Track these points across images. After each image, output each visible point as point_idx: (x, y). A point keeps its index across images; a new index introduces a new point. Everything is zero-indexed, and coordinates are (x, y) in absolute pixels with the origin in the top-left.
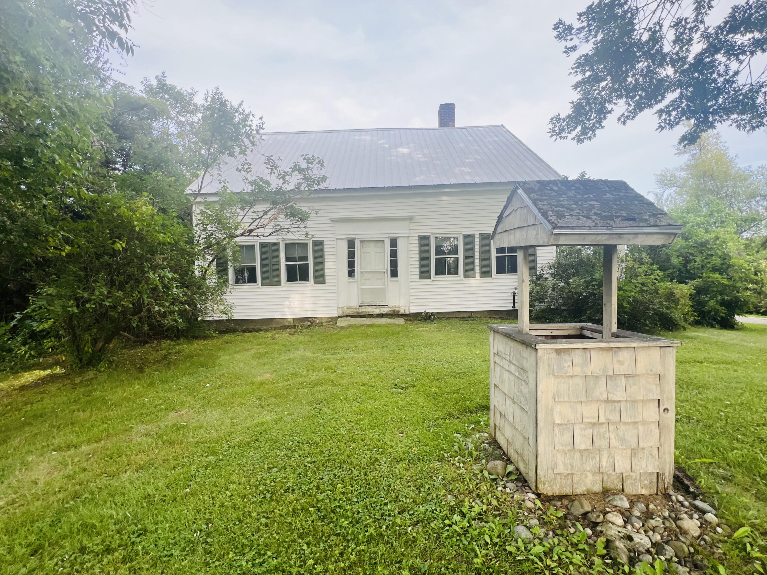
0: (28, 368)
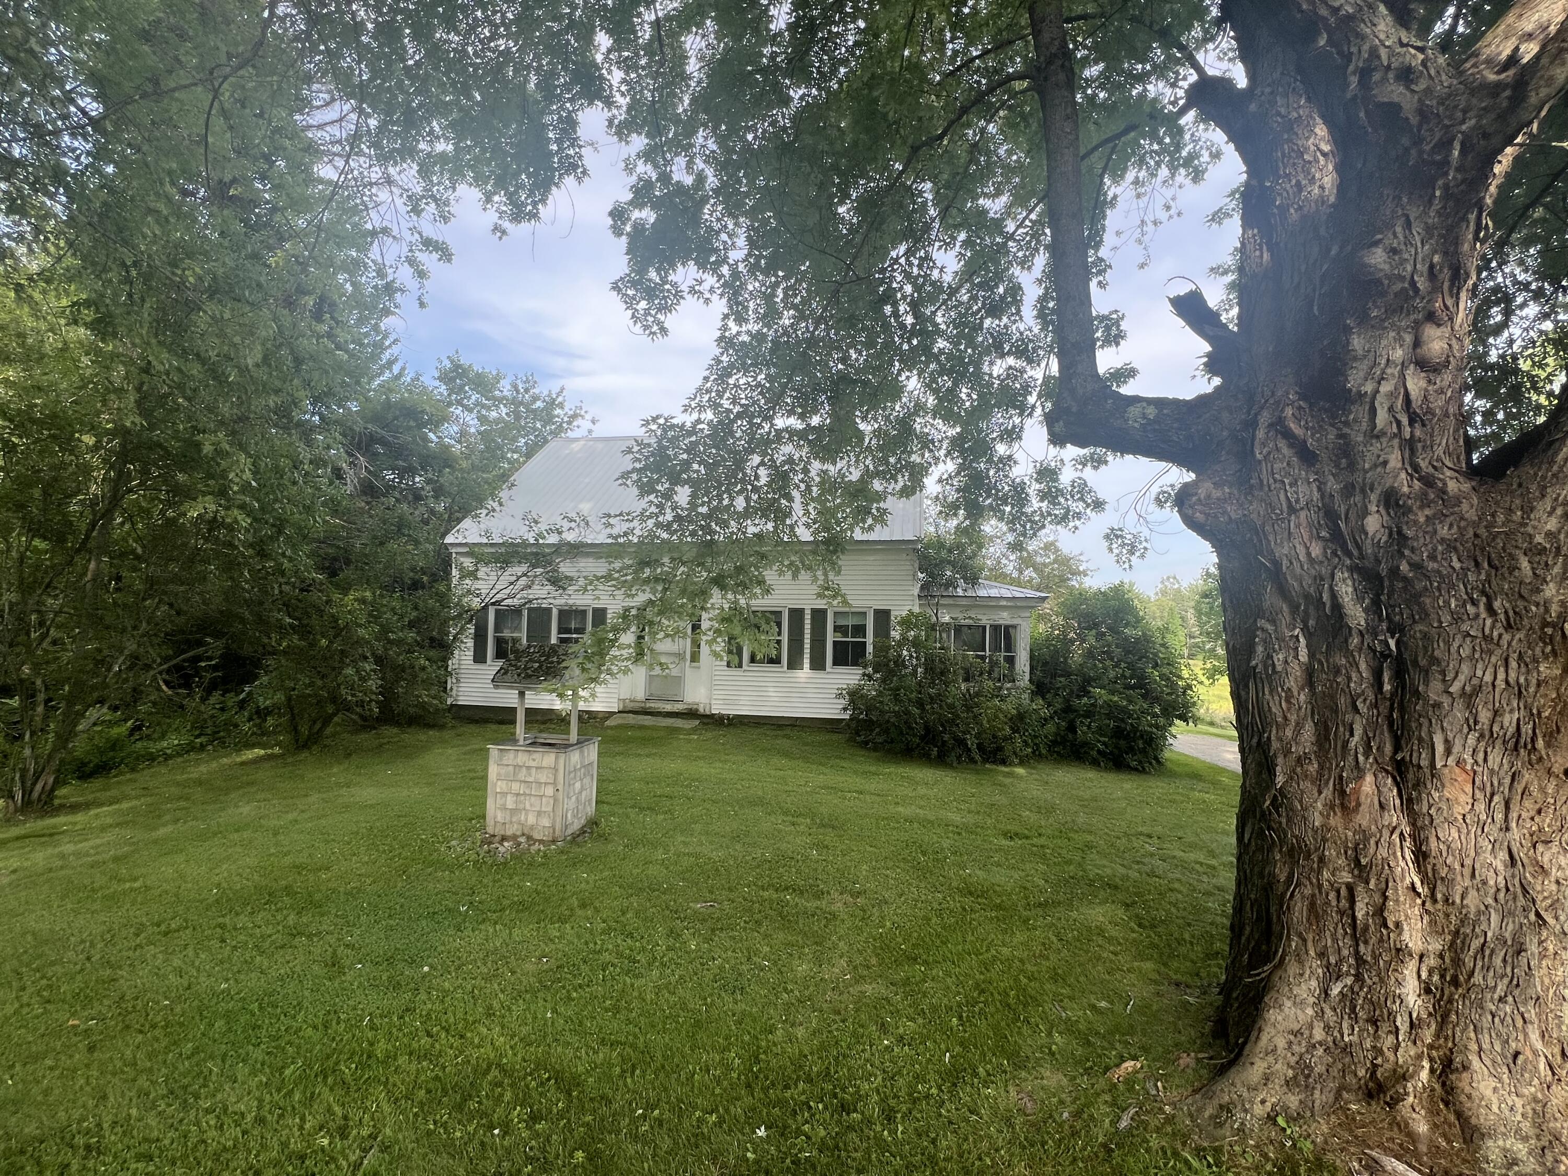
0: (251, 746)
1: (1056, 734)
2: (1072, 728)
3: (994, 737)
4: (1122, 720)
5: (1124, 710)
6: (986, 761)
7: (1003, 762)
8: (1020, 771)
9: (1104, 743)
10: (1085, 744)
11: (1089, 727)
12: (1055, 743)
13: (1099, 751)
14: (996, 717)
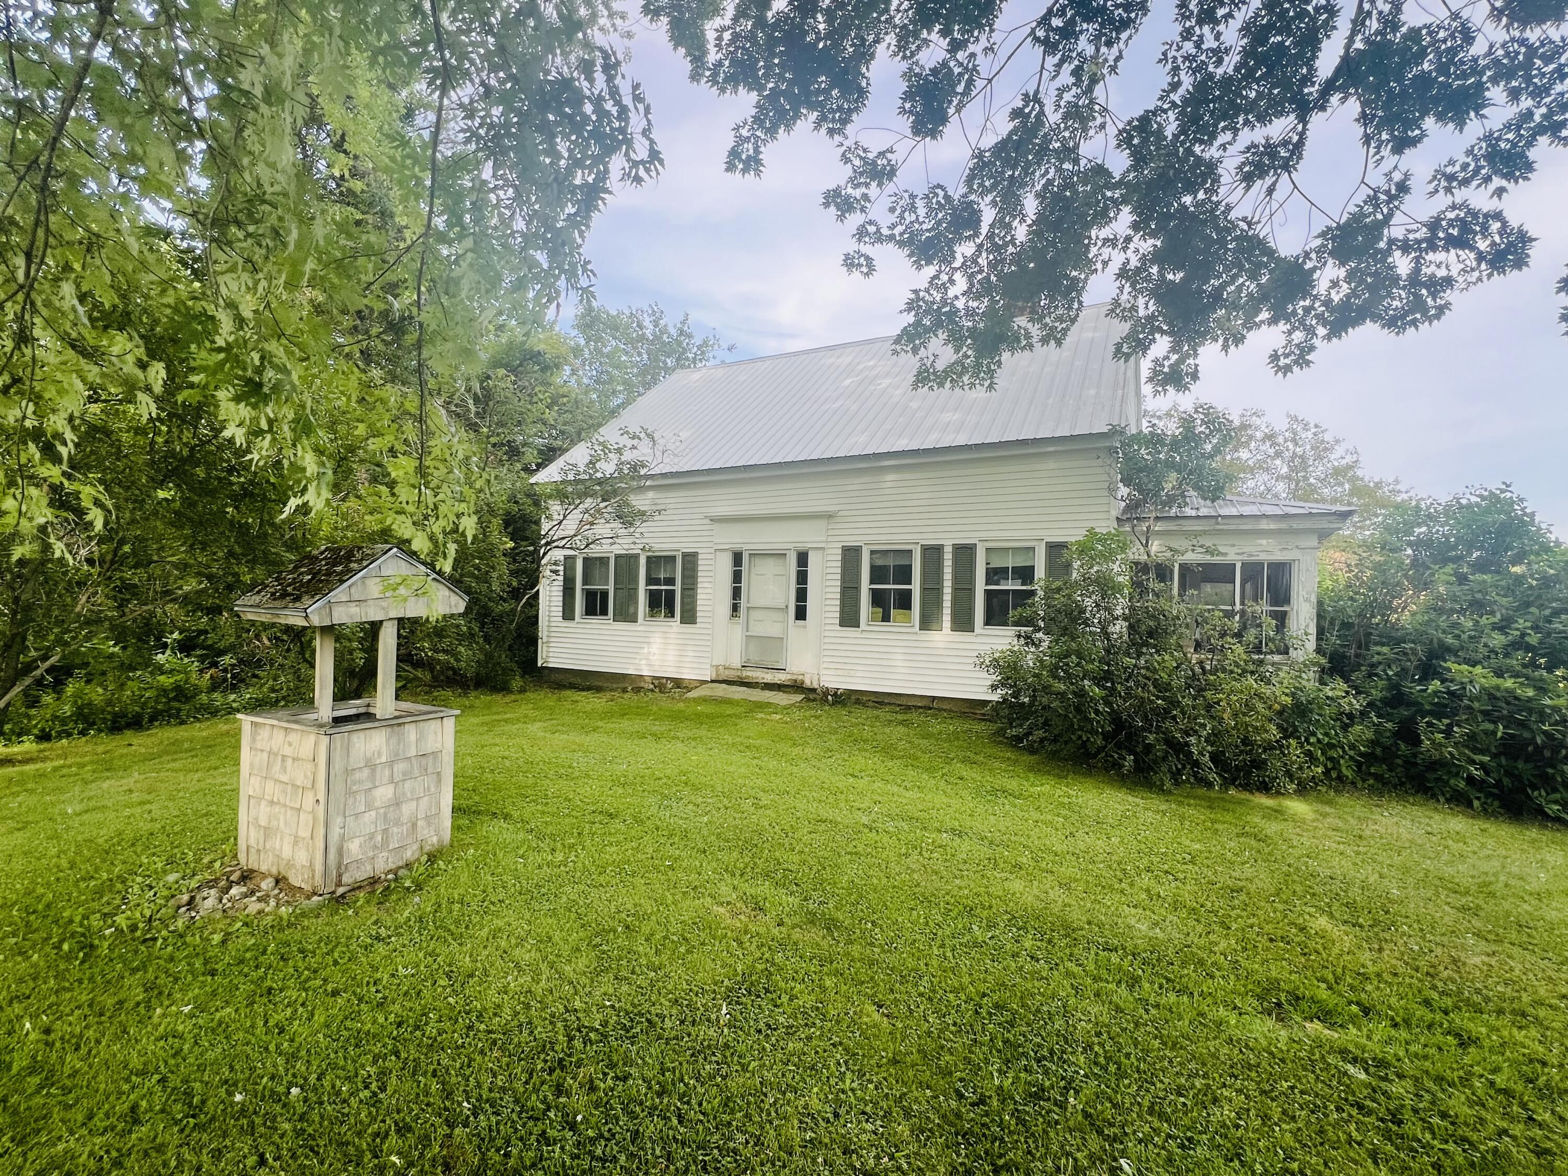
1: (1373, 743)
2: (1409, 734)
3: (1246, 741)
4: (1522, 724)
5: (1527, 705)
6: (1228, 783)
7: (1265, 788)
8: (1298, 807)
9: (1483, 767)
10: (1440, 764)
11: (1448, 732)
12: (1370, 757)
13: (1470, 780)
14: (1250, 707)
